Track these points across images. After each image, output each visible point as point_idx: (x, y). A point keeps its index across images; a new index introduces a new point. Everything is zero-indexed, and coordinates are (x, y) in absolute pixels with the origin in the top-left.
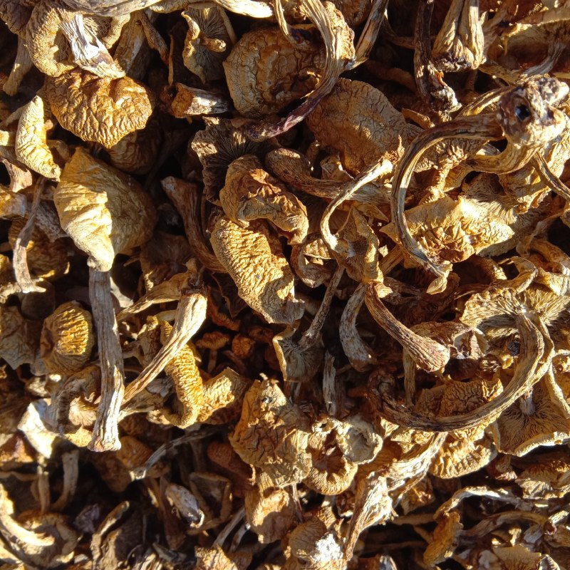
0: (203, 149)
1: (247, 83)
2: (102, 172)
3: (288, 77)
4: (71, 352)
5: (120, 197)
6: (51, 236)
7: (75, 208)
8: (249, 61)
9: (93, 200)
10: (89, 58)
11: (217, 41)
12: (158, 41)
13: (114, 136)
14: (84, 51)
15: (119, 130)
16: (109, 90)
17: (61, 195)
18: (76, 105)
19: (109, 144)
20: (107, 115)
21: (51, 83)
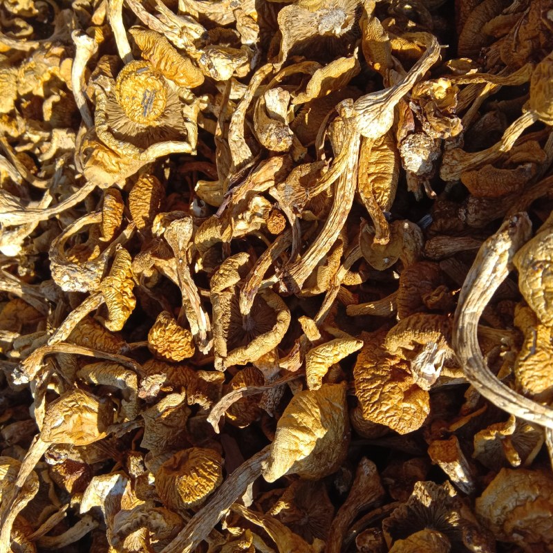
0: (421, 493)
1: (505, 503)
2: (340, 415)
3: (539, 537)
4: (182, 493)
5: (331, 442)
6: (263, 404)
7: (300, 420)
8: (523, 494)
9: (314, 428)
10: (423, 370)
11: (516, 455)
12: (474, 398)
13: (377, 417)
14: (424, 364)
15: (384, 419)
16: (408, 388)
17: (301, 400)
18: (378, 373)
19: (368, 417)
20: (389, 403)
21: (379, 341)
